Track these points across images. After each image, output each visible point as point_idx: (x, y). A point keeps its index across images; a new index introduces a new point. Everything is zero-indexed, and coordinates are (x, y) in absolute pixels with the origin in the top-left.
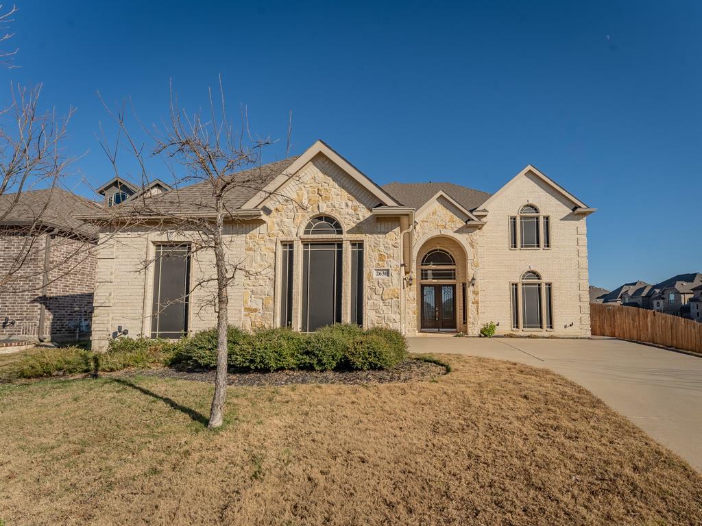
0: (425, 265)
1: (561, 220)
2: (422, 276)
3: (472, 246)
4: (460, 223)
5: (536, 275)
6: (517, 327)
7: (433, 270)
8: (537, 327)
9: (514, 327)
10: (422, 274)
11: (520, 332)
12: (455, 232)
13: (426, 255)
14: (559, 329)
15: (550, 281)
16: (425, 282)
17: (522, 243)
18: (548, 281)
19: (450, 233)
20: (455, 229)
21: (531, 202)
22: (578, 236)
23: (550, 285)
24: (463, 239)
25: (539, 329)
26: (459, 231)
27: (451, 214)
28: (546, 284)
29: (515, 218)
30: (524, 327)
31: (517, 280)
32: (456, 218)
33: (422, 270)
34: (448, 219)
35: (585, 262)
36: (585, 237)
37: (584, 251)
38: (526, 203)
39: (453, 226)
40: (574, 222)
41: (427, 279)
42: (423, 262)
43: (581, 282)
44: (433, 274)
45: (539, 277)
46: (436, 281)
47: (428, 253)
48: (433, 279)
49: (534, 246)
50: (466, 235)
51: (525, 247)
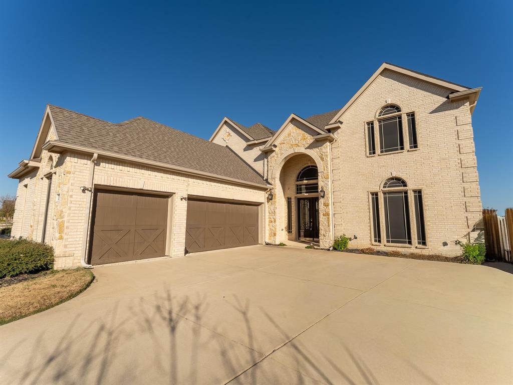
0: (300, 181)
1: (430, 113)
2: (298, 190)
3: (322, 159)
4: (310, 139)
5: (402, 182)
6: (380, 241)
7: (306, 185)
8: (405, 242)
9: (375, 241)
10: (298, 188)
11: (381, 247)
12: (306, 149)
13: (300, 172)
14: (434, 246)
15: (419, 187)
16: (299, 196)
17: (382, 148)
18: (416, 188)
19: (302, 150)
20: (307, 146)
21: (390, 102)
22: (459, 128)
23: (420, 192)
24: (313, 153)
25: (407, 245)
26: (311, 147)
27: (304, 132)
28: (415, 191)
29: (372, 123)
30: (388, 241)
31: (376, 189)
32: (307, 135)
33: (298, 186)
34: (300, 137)
35: (471, 159)
36: (470, 127)
37: (469, 145)
38: (384, 104)
39: (304, 143)
40: (452, 111)
41: (301, 193)
42: (298, 178)
43: (466, 186)
44: (306, 189)
45: (404, 184)
46: (307, 194)
47: (302, 170)
48: (306, 193)
49: (397, 150)
50: (316, 150)
51: (386, 151)
